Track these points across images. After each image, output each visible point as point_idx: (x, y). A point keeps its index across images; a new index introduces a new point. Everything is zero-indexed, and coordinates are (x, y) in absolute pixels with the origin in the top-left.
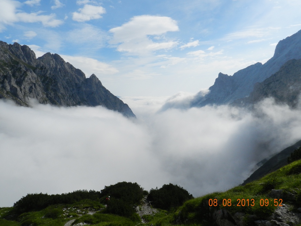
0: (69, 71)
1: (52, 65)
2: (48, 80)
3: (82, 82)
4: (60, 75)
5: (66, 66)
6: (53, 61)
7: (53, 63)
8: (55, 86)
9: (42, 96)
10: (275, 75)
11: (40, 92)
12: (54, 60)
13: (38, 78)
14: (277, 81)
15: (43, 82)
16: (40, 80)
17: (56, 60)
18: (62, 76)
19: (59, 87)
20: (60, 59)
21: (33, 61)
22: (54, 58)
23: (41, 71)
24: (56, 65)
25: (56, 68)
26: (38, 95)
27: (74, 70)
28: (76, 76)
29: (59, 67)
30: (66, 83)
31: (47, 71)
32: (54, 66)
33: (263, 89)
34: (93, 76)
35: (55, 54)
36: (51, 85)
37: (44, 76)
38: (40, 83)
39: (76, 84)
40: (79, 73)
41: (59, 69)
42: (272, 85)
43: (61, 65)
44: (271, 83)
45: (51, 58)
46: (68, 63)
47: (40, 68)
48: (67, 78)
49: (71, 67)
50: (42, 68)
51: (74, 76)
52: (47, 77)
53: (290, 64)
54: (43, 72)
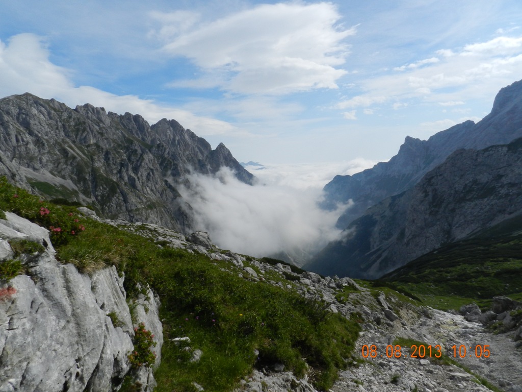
0: (190, 143)
1: (169, 135)
2: (166, 162)
3: (207, 156)
4: (179, 149)
5: (187, 137)
6: (171, 131)
7: (170, 133)
8: (174, 170)
9: (160, 184)
10: (439, 168)
11: (159, 180)
12: (171, 129)
13: (154, 159)
14: (441, 175)
15: (161, 164)
16: (156, 162)
17: (173, 129)
18: (181, 150)
19: (180, 171)
20: (179, 128)
21: (147, 135)
22: (171, 126)
23: (158, 151)
24: (174, 135)
25: (174, 140)
26: (156, 183)
27: (196, 139)
28: (199, 148)
29: (177, 138)
30: (187, 159)
31: (165, 149)
32: (172, 136)
33: (424, 184)
34: (221, 146)
35: (173, 120)
36: (170, 169)
37: (162, 156)
38: (158, 166)
39: (199, 161)
40: (203, 143)
41: (178, 141)
42: (433, 180)
43: (180, 136)
44: (433, 177)
45: (168, 126)
46: (188, 130)
47: (156, 146)
48: (187, 153)
49: (192, 135)
50: (159, 146)
51: (197, 149)
52: (165, 158)
53: (457, 155)
54: (160, 152)
